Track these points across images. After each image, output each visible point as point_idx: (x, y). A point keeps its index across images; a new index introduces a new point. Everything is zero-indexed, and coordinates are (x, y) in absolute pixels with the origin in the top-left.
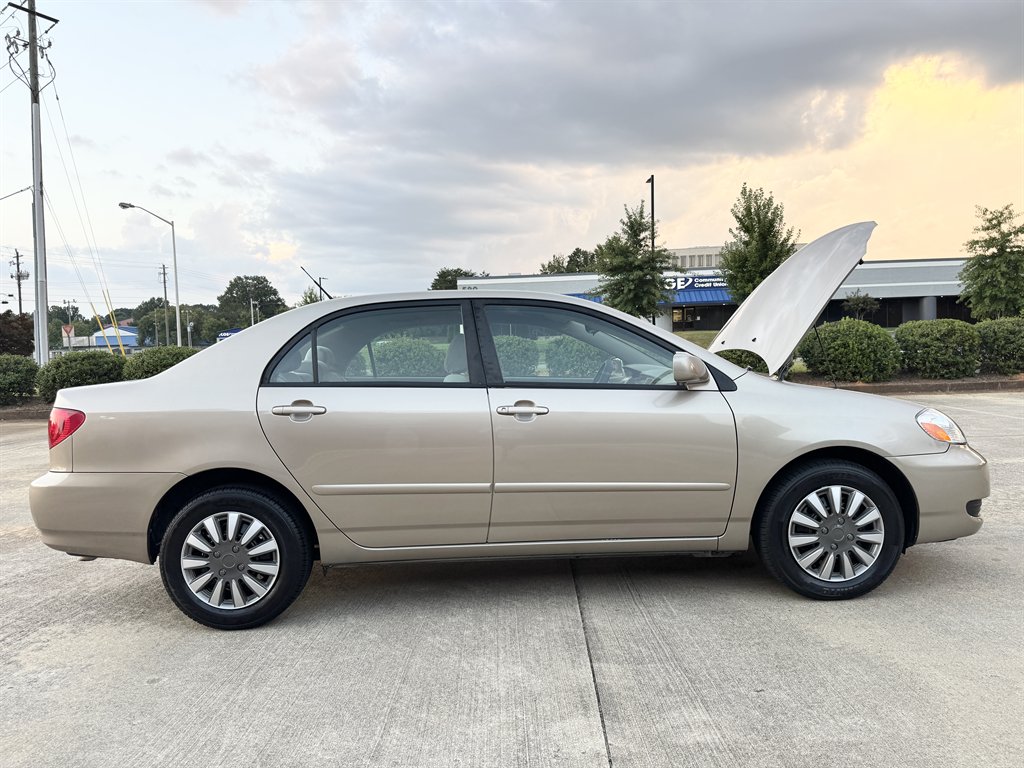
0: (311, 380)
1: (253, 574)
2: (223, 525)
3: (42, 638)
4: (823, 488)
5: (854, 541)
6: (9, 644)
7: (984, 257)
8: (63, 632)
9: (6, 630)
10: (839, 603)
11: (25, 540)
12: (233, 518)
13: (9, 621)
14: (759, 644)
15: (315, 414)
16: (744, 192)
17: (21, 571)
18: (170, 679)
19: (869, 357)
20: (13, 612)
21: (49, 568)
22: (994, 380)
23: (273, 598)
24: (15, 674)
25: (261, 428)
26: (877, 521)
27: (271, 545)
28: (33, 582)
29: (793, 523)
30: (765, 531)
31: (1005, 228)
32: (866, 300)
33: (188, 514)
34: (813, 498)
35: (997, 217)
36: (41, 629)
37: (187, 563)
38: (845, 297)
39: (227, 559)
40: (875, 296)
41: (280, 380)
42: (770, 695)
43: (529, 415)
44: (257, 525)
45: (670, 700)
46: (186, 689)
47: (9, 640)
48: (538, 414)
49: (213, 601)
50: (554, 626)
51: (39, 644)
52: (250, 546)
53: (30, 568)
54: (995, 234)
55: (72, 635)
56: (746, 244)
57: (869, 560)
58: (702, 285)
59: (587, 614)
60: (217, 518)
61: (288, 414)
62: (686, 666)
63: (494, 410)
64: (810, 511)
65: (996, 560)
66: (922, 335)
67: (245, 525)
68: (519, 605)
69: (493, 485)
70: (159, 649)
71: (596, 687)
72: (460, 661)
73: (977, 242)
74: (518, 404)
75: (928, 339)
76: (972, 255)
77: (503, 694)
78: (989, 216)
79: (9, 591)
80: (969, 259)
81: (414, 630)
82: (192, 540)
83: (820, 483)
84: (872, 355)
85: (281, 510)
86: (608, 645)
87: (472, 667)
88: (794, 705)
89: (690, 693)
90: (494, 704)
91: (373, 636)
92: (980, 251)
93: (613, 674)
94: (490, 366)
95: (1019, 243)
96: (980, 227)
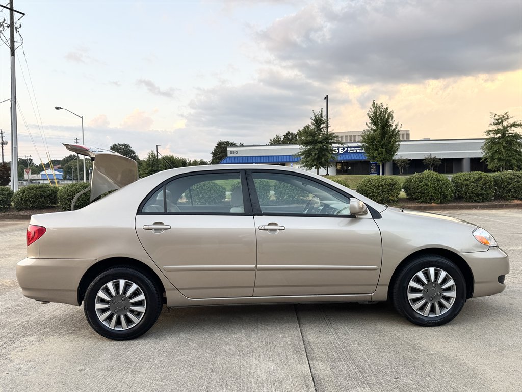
0: (163, 211)
1: (132, 312)
2: (117, 287)
3: (22, 344)
4: (425, 269)
5: (441, 296)
6: (5, 348)
7: (495, 138)
8: (33, 341)
9: (3, 340)
10: (433, 328)
11: (10, 288)
12: (122, 282)
13: (4, 334)
14: (394, 351)
15: (165, 229)
16: (373, 105)
17: (9, 305)
18: (90, 369)
19: (438, 191)
20: (6, 329)
21: (23, 304)
22: (502, 203)
23: (142, 324)
24: (9, 366)
25: (137, 236)
26: (453, 286)
27: (142, 297)
28: (15, 312)
29: (410, 287)
30: (395, 291)
31: (505, 124)
32: (435, 159)
33: (99, 281)
34: (420, 274)
35: (501, 119)
36: (22, 339)
37: (98, 306)
38: (424, 158)
39: (119, 304)
40: (439, 158)
41: (147, 211)
42: (402, 380)
43: (275, 230)
44: (134, 287)
45: (351, 383)
46: (99, 374)
47: (5, 345)
48: (280, 230)
49: (111, 326)
50: (288, 340)
51: (21, 348)
52: (131, 297)
53: (13, 304)
54: (500, 127)
55: (38, 343)
56: (374, 131)
57: (449, 306)
58: (352, 151)
59: (304, 333)
60: (114, 282)
61: (151, 229)
62: (357, 363)
63: (257, 227)
64: (418, 281)
65: (511, 304)
66: (465, 180)
67: (128, 286)
68: (269, 328)
69: (256, 266)
70: (84, 351)
71: (312, 375)
72: (240, 360)
73: (491, 131)
74: (270, 224)
75: (468, 182)
76: (488, 137)
77: (264, 379)
78: (497, 118)
79: (3, 317)
80: (487, 139)
81: (215, 342)
82: (101, 294)
83: (424, 266)
84: (440, 190)
85: (147, 279)
86: (317, 351)
87: (247, 363)
88: (415, 386)
89: (361, 379)
90: (260, 385)
91: (194, 345)
92: (492, 135)
93: (320, 367)
94: (255, 205)
95: (512, 132)
96: (492, 123)
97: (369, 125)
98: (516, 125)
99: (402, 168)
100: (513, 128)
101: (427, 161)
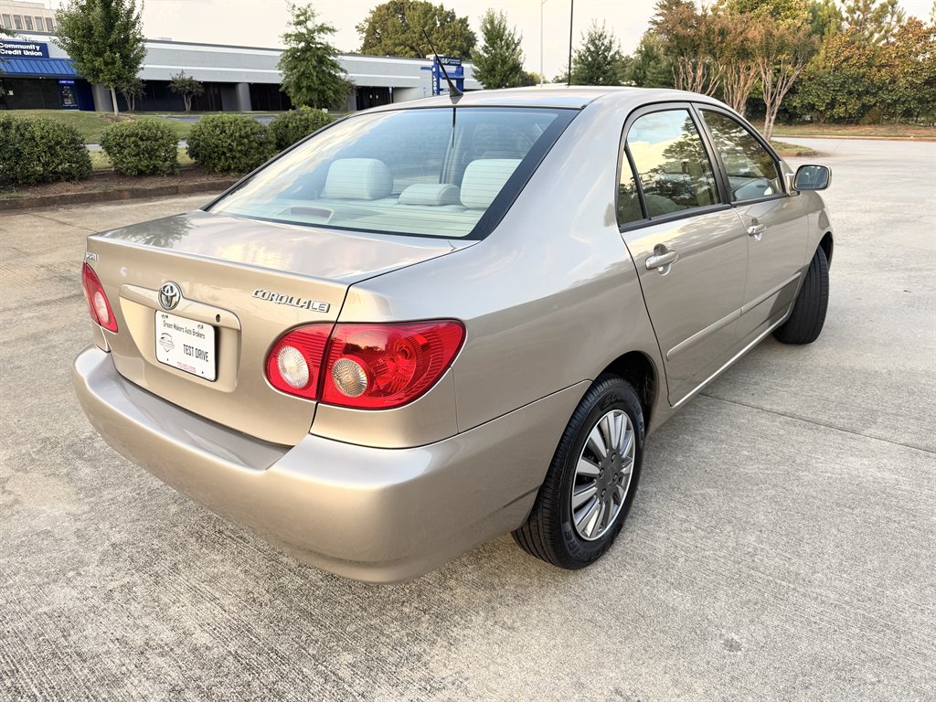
7: (298, 50)
31: (310, 25)
32: (191, 83)
35: (303, 14)
38: (169, 79)
40: (199, 80)
54: (304, 31)
58: (10, 52)
73: (290, 35)
76: (287, 47)
78: (298, 12)
80: (287, 51)
92: (294, 44)
95: (322, 41)
96: (292, 21)
98: (327, 29)
99: (131, 98)
100: (322, 34)
101: (178, 85)
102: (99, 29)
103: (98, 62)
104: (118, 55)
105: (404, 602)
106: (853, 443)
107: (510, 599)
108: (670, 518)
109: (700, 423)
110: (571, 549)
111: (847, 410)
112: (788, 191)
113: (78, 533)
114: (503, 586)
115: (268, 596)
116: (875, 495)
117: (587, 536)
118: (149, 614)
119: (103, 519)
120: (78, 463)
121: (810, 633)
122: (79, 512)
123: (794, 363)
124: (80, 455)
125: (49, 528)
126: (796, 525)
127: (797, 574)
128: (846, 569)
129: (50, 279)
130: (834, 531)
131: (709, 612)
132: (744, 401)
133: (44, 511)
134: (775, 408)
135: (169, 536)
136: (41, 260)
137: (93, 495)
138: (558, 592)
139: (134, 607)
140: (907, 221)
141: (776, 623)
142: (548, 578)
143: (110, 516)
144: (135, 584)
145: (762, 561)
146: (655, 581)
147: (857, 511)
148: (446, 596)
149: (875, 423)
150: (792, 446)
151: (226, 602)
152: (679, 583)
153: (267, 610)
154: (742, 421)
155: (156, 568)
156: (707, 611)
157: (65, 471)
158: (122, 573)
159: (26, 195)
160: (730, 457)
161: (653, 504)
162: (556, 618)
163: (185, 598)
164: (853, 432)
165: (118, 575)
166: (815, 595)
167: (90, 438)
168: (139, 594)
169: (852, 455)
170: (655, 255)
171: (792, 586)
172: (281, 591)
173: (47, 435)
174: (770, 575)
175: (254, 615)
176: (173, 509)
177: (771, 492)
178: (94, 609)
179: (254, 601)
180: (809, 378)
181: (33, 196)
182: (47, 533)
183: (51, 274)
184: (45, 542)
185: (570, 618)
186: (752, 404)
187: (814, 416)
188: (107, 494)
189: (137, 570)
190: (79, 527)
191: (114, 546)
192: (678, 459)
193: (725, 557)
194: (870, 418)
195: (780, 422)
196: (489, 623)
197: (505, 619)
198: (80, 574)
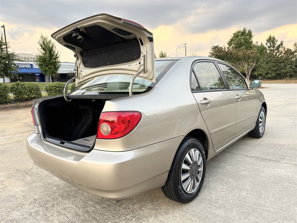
56: (43, 54)
58: (22, 67)
97: (41, 50)
99: (56, 78)
101: (70, 75)
102: (47, 59)
103: (47, 68)
104: (53, 66)
105: (127, 214)
106: (277, 165)
107: (163, 213)
108: (217, 188)
109: (227, 160)
110: (182, 195)
111: (275, 155)
112: (249, 88)
113: (24, 196)
114: (161, 209)
115: (82, 213)
116: (286, 179)
117: (188, 191)
118: (43, 219)
119: (32, 192)
120: (27, 176)
121: (265, 222)
122: (25, 190)
123: (258, 143)
124: (27, 174)
125: (14, 195)
126: (259, 189)
127: (260, 204)
128: (276, 202)
129: (25, 126)
130: (272, 190)
131: (230, 216)
132: (241, 154)
133: (14, 190)
134: (252, 155)
135: (52, 196)
136: (23, 121)
137: (30, 185)
138: (179, 211)
139: (39, 217)
140: (293, 104)
141: (253, 219)
142: (176, 207)
143: (35, 191)
144: (40, 211)
145: (248, 200)
146: (211, 206)
147: (280, 184)
148: (141, 213)
149: (285, 159)
150: (258, 166)
151: (68, 215)
152: (220, 207)
153: (82, 218)
154: (241, 159)
155: (47, 206)
156: (229, 216)
157: (22, 178)
158: (36, 207)
159: (22, 104)
160: (237, 170)
161: (212, 184)
162: (178, 218)
163: (55, 215)
164: (278, 161)
165: (34, 208)
166: (266, 210)
167: (31, 169)
168: (40, 213)
169: (277, 168)
170: (204, 100)
171: (258, 207)
172: (87, 212)
173: (18, 168)
174: (251, 204)
175: (77, 219)
176: (55, 188)
177: (251, 180)
178: (25, 218)
179: (78, 215)
180: (263, 147)
181: (24, 104)
182: (14, 196)
183: (26, 125)
184: (13, 199)
185: (183, 218)
186: (244, 154)
187: (265, 157)
188: (34, 185)
189: (41, 206)
190: (24, 194)
191: (34, 199)
192: (220, 171)
193: (235, 199)
194: (283, 157)
195: (253, 159)
196: (155, 220)
197: (161, 219)
198: (22, 208)
